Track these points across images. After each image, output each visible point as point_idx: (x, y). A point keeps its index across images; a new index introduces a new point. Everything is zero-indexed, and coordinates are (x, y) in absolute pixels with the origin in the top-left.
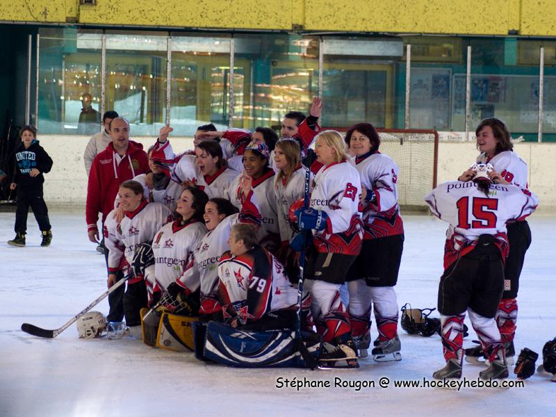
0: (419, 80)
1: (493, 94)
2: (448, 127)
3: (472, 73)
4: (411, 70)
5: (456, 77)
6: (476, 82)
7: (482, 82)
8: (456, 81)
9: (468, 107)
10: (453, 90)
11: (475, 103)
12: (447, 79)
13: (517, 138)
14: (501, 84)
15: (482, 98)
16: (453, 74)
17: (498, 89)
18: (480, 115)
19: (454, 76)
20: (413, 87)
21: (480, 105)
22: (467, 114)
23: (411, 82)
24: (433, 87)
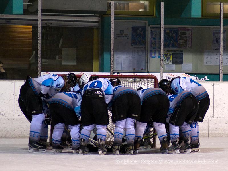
0: (121, 31)
1: (182, 41)
2: (145, 70)
3: (164, 24)
4: (114, 22)
5: (151, 28)
6: (168, 32)
7: (172, 32)
8: (152, 32)
9: (162, 52)
10: (149, 39)
11: (167, 49)
12: (144, 29)
13: (202, 78)
14: (188, 33)
15: (173, 46)
16: (149, 25)
17: (186, 37)
18: (171, 59)
19: (149, 27)
20: (116, 36)
21: (172, 51)
22: (162, 58)
23: (114, 32)
24: (132, 36)
